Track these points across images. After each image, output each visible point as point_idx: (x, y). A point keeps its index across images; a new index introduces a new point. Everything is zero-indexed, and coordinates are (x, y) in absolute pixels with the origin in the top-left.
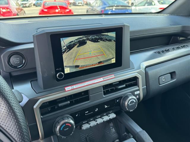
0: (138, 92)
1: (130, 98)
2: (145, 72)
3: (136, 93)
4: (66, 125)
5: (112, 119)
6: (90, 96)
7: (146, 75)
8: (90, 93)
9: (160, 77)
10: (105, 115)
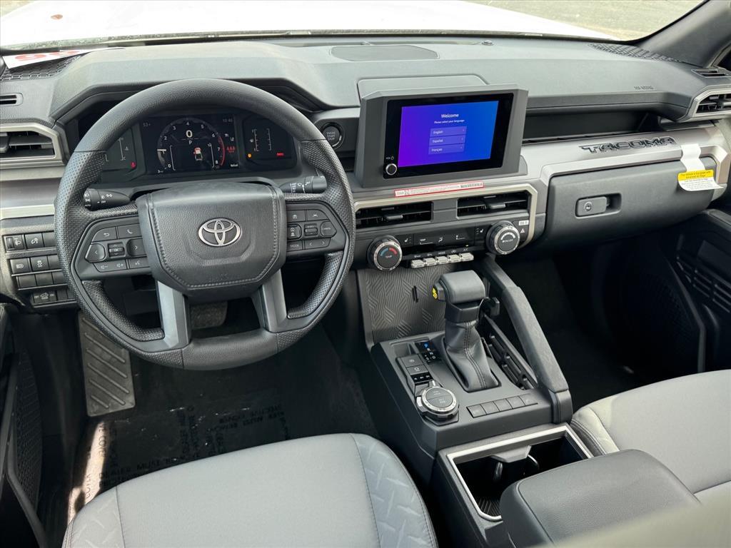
0: (525, 223)
1: (506, 228)
2: (547, 185)
3: (521, 223)
4: (390, 250)
5: (465, 262)
6: (434, 212)
7: (550, 192)
8: (435, 207)
9: (580, 201)
10: (454, 254)
